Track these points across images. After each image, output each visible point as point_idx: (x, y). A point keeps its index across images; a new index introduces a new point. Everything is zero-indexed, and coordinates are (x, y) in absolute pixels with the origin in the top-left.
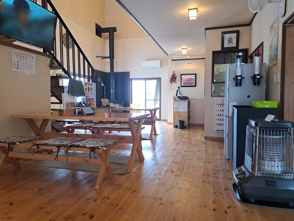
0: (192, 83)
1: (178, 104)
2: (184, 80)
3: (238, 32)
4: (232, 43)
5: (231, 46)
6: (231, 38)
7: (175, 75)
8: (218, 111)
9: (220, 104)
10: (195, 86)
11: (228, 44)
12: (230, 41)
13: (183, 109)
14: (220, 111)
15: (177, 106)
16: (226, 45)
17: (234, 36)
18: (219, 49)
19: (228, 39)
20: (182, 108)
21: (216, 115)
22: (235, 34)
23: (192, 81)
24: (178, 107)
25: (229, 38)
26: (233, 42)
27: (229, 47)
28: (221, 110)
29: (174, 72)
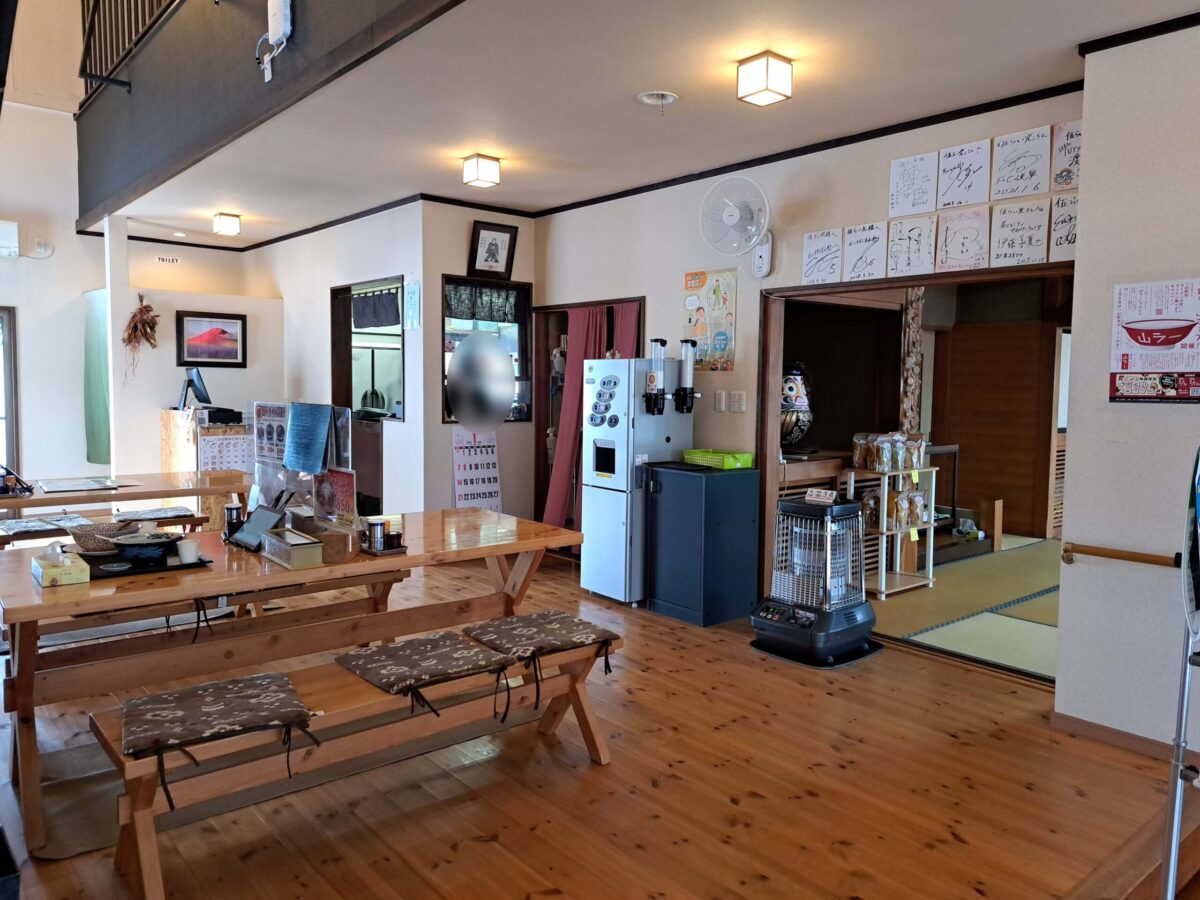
0: (232, 354)
1: (218, 443)
2: (194, 339)
3: (513, 231)
4: (497, 261)
5: (493, 269)
6: (496, 245)
7: (152, 314)
8: (465, 469)
9: (467, 448)
10: (243, 365)
11: (486, 260)
12: (492, 253)
13: (240, 462)
14: (468, 467)
15: (216, 453)
16: (480, 265)
17: (503, 239)
18: (461, 270)
19: (487, 246)
20: (236, 459)
21: (460, 482)
22: (506, 237)
23: (228, 345)
24: (218, 455)
25: (491, 244)
26: (499, 258)
27: (487, 269)
28: (471, 466)
29: (141, 298)
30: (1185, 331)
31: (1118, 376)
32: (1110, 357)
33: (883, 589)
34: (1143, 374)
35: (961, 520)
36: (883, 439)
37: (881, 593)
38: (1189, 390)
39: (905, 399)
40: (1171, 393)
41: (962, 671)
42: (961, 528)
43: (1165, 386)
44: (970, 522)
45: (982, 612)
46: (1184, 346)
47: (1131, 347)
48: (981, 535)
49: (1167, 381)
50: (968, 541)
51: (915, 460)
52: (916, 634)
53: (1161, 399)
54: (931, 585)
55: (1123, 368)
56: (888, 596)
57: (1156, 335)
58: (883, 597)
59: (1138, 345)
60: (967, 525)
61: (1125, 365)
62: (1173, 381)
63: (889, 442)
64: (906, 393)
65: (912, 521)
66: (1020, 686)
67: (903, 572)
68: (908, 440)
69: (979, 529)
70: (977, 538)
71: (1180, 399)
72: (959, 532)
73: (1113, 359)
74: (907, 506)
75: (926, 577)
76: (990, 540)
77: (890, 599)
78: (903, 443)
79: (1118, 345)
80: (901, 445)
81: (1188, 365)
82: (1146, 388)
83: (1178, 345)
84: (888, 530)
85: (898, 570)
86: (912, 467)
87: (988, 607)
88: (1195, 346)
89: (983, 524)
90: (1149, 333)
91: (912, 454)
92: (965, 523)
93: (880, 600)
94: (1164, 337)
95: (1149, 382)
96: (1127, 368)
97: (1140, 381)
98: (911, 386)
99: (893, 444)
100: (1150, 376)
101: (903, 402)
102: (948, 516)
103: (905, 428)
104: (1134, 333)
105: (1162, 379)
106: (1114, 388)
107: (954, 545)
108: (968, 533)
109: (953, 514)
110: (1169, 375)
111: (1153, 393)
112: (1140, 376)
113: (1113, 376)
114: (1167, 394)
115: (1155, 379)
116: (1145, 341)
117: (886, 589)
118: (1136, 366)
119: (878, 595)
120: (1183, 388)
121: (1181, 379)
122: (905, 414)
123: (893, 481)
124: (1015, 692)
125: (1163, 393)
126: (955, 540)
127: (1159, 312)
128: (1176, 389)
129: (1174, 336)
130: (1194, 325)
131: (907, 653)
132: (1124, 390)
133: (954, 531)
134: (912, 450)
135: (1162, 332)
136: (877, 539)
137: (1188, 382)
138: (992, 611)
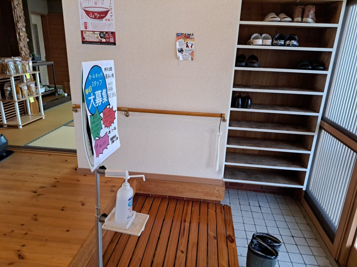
30: (106, 13)
31: (84, 32)
32: (80, 24)
33: (20, 123)
34: (93, 32)
35: (58, 90)
36: (9, 60)
37: (20, 126)
38: (110, 40)
39: (20, 42)
40: (104, 40)
41: (47, 156)
42: (59, 93)
43: (102, 37)
44: (61, 90)
45: (62, 126)
46: (106, 20)
47: (87, 19)
48: (66, 95)
49: (102, 35)
50: (62, 97)
51: (27, 69)
52: (31, 142)
53: (101, 43)
54: (44, 118)
55: (85, 29)
56: (23, 126)
57: (96, 14)
58: (21, 127)
59: (90, 18)
60: (61, 91)
61: (86, 27)
62: (104, 35)
63: (12, 61)
64: (20, 40)
65: (30, 94)
66: (69, 157)
67: (33, 114)
68: (22, 60)
69: (65, 92)
70: (65, 96)
71: (107, 43)
72: (58, 94)
73: (81, 24)
74: (27, 88)
75: (41, 115)
76: (69, 96)
77: (23, 127)
78: (20, 62)
79: (82, 18)
80: (19, 63)
81: (108, 29)
82: (95, 38)
83: (104, 19)
84: (18, 99)
85: (30, 113)
86: (26, 72)
87: (64, 124)
88: (110, 20)
89: (66, 90)
90: (93, 13)
91: (25, 66)
92: (60, 91)
93: (20, 128)
94: (99, 15)
95: (96, 35)
96: (87, 29)
97: (92, 35)
98: (22, 36)
99: (15, 62)
100: (96, 33)
101: (19, 44)
102: (53, 89)
103: (23, 55)
104: (88, 13)
105: (100, 34)
106: (83, 38)
107: (57, 99)
108: (61, 95)
109: (55, 88)
110: (102, 32)
111: (97, 40)
112: (92, 32)
113: (82, 32)
114: (103, 41)
115: (97, 34)
116: (92, 17)
117: (22, 123)
118: (90, 28)
119: (19, 127)
120: (108, 38)
121: (107, 34)
122: (22, 49)
123: (17, 79)
124: (67, 160)
125: (101, 40)
126: (57, 97)
127: (96, 3)
128: (105, 39)
129: (102, 15)
130: (109, 10)
131: (25, 152)
132: (87, 39)
133: (56, 94)
134: (25, 65)
135: (98, 13)
136: (14, 104)
137: (109, 36)
138: (65, 125)
